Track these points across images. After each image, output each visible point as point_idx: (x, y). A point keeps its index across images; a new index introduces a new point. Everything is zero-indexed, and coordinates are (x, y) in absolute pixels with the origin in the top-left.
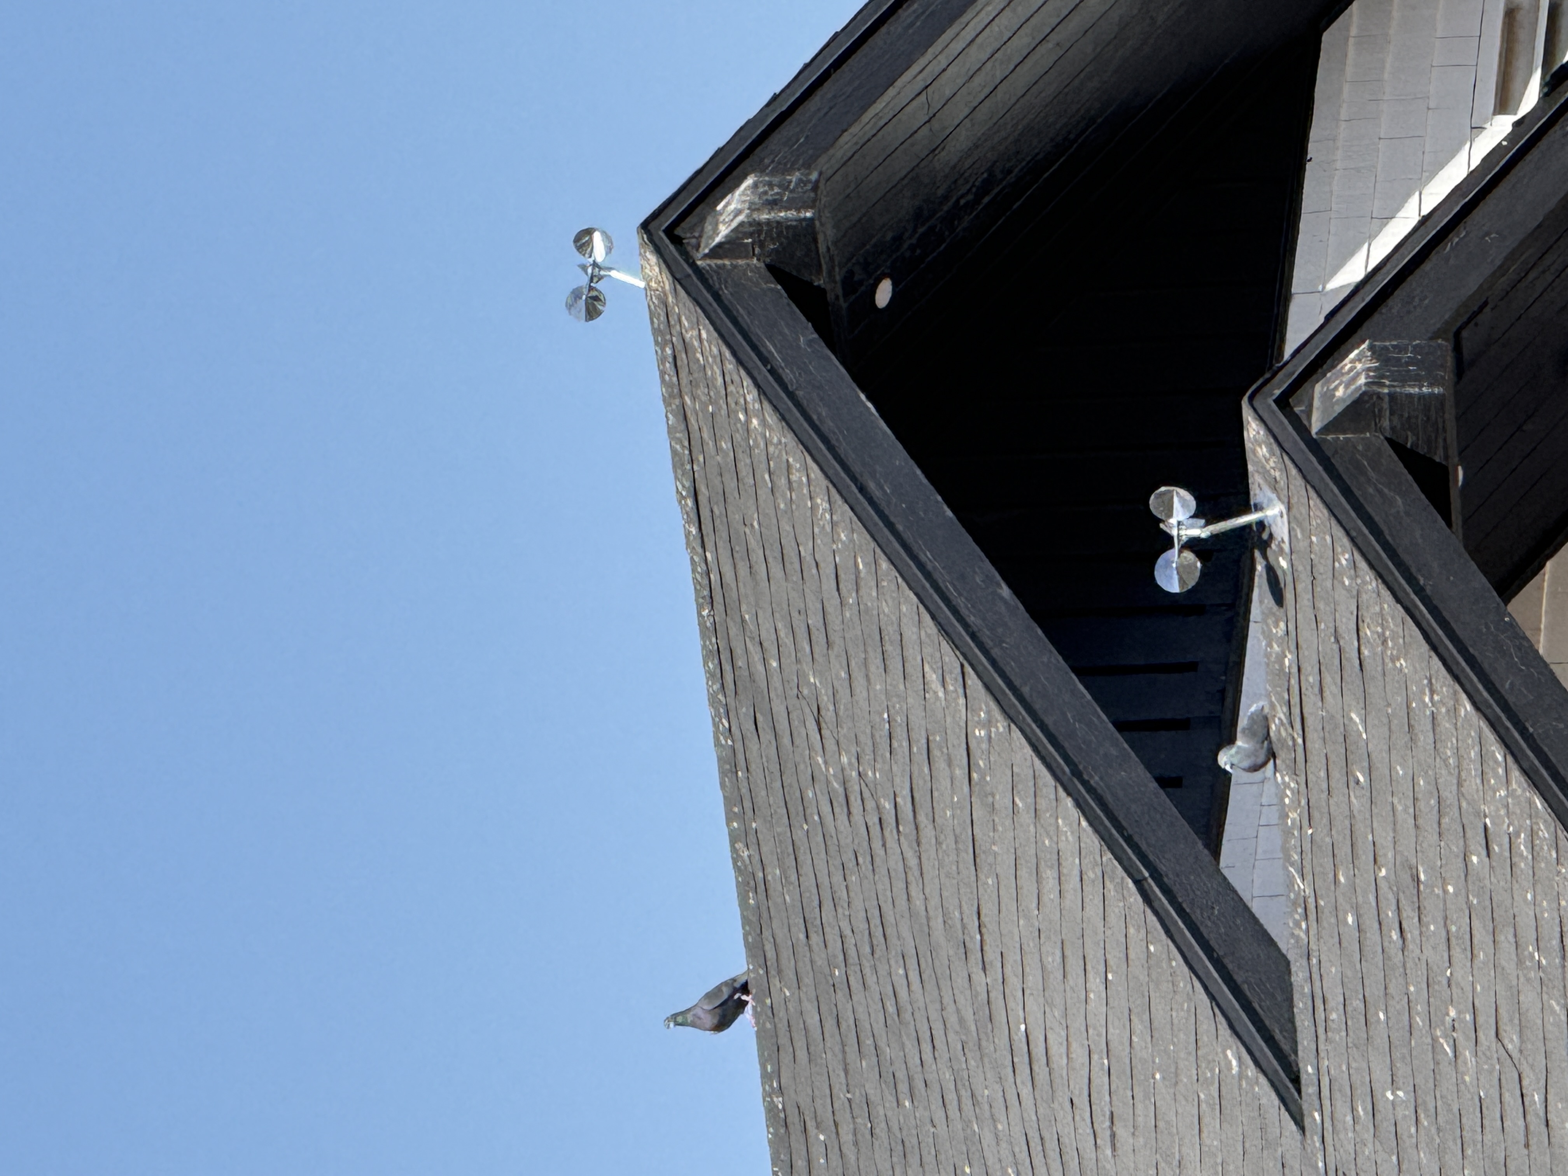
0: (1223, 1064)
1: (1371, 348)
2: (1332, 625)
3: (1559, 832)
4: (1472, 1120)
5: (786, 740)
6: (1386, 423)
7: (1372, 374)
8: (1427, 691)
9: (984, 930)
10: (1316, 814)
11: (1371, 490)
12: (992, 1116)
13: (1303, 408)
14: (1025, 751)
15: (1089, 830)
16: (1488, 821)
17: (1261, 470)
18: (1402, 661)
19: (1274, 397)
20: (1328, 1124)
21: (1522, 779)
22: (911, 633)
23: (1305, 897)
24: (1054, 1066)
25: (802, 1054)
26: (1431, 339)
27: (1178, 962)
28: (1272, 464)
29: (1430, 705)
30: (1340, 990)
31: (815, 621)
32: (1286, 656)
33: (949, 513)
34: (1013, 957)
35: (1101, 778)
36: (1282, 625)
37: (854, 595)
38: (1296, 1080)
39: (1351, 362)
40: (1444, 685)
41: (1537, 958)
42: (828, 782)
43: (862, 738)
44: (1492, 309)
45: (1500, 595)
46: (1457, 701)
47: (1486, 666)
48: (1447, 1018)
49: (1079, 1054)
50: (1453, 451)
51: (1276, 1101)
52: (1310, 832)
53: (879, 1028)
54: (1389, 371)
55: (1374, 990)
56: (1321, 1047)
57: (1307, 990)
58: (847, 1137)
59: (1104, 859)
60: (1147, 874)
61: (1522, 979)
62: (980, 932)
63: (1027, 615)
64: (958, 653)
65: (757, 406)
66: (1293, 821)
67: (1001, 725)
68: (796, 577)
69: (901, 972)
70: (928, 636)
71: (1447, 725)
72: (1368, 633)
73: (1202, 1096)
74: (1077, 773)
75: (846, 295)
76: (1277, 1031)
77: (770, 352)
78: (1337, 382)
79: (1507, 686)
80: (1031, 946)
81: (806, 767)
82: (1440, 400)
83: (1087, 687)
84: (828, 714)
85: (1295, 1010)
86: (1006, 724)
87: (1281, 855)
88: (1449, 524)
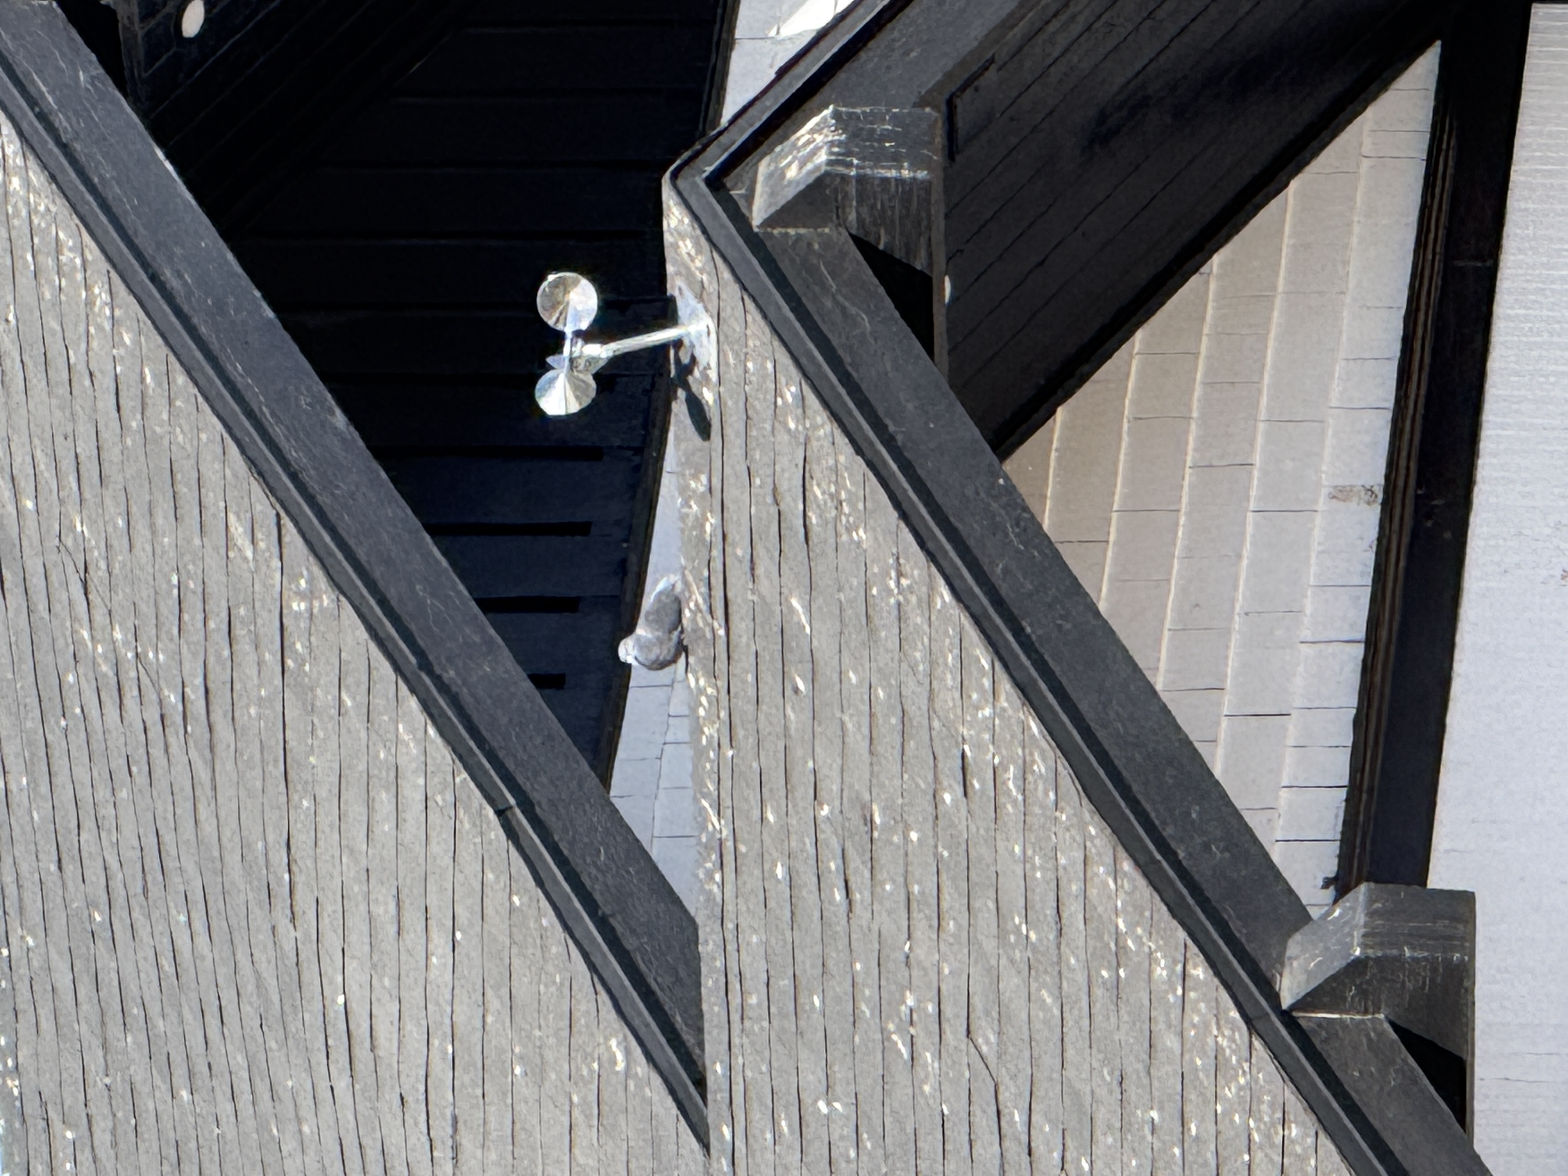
0: (605, 1058)
1: (836, 115)
2: (770, 481)
3: (1060, 768)
4: (930, 1144)
5: (41, 607)
6: (852, 217)
7: (836, 150)
8: (893, 574)
9: (294, 868)
10: (740, 733)
11: (829, 304)
12: (297, 1115)
13: (743, 191)
14: (358, 633)
15: (439, 741)
16: (966, 748)
17: (683, 271)
18: (861, 532)
19: (705, 175)
20: (740, 1144)
21: (1015, 697)
22: (212, 471)
23: (720, 839)
24: (381, 1053)
25: (47, 1025)
26: (915, 105)
27: (549, 919)
28: (698, 264)
29: (896, 591)
30: (763, 966)
31: (86, 449)
32: (707, 519)
33: (270, 314)
34: (331, 907)
35: (458, 673)
36: (704, 478)
37: (139, 417)
38: (700, 1083)
39: (809, 133)
40: (916, 564)
41: (1024, 932)
42: (94, 663)
43: (143, 607)
44: (1000, 69)
45: (994, 449)
46: (932, 588)
47: (971, 543)
48: (903, 1008)
49: (414, 1033)
50: (940, 258)
51: (675, 1111)
52: (730, 753)
53: (151, 992)
54: (857, 146)
55: (809, 968)
56: (736, 1041)
57: (719, 964)
58: (102, 1138)
59: (458, 780)
60: (512, 801)
61: (1004, 961)
62: (290, 871)
63: (368, 453)
64: (273, 499)
65: (19, 161)
66: (710, 739)
67: (327, 598)
68: (64, 390)
69: (183, 918)
70: (235, 476)
71: (919, 620)
72: (818, 493)
73: (575, 1099)
74: (425, 665)
75: (143, 18)
76: (678, 1018)
77: (41, 93)
78: (790, 158)
79: (999, 570)
80: (356, 889)
81: (67, 645)
82: (926, 186)
83: (444, 554)
84: (98, 575)
85: (703, 990)
86: (334, 597)
87: (690, 784)
88: (930, 351)
